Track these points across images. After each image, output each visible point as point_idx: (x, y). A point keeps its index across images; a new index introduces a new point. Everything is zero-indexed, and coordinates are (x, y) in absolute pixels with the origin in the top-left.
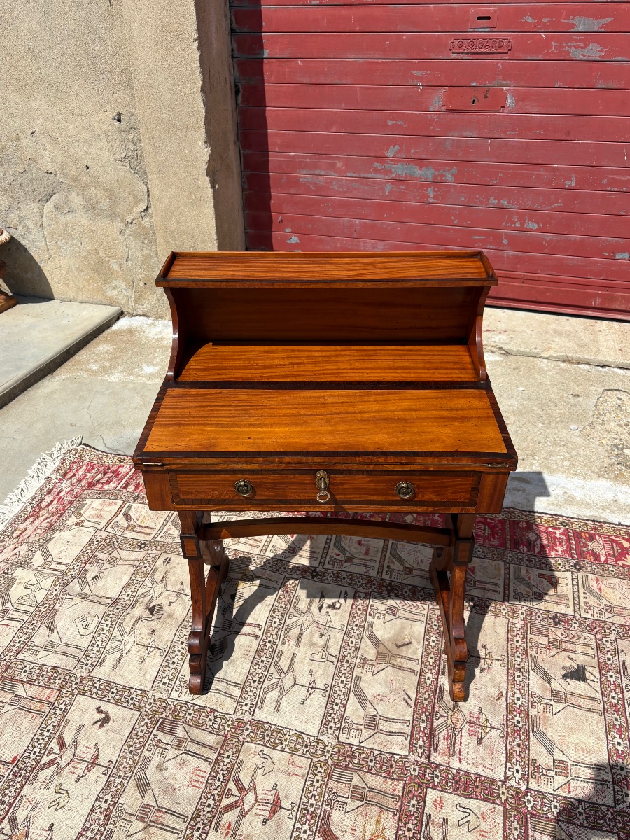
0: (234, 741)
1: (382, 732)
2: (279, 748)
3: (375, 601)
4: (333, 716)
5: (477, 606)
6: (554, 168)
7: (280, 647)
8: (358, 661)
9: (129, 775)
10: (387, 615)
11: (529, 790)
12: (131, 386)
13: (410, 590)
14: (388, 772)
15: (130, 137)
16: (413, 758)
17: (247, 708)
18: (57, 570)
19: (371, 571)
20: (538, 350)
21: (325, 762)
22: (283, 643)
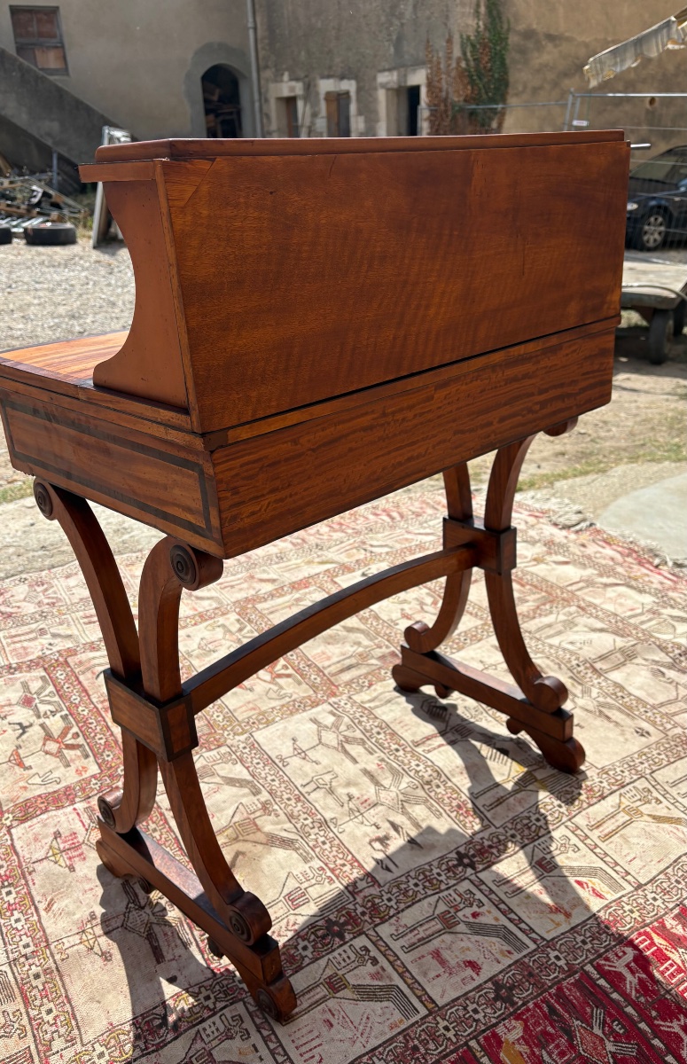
5: (160, 1026)
10: (297, 885)
13: (303, 958)
19: (392, 930)
22: (381, 759)
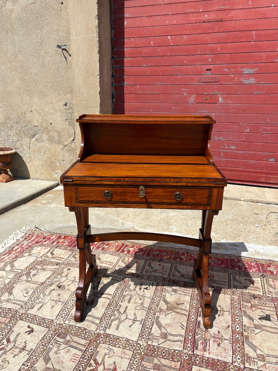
0: (95, 343)
1: (169, 340)
2: (118, 346)
3: (166, 287)
4: (145, 333)
5: (216, 290)
6: (240, 125)
7: (120, 303)
8: (158, 310)
9: (40, 355)
10: (172, 292)
11: (245, 368)
12: (59, 209)
13: (183, 283)
14: (172, 358)
15: (70, 111)
16: (185, 351)
17: (102, 328)
18: (17, 272)
19: (165, 276)
20: (239, 197)
21: (141, 353)
22: (122, 302)
